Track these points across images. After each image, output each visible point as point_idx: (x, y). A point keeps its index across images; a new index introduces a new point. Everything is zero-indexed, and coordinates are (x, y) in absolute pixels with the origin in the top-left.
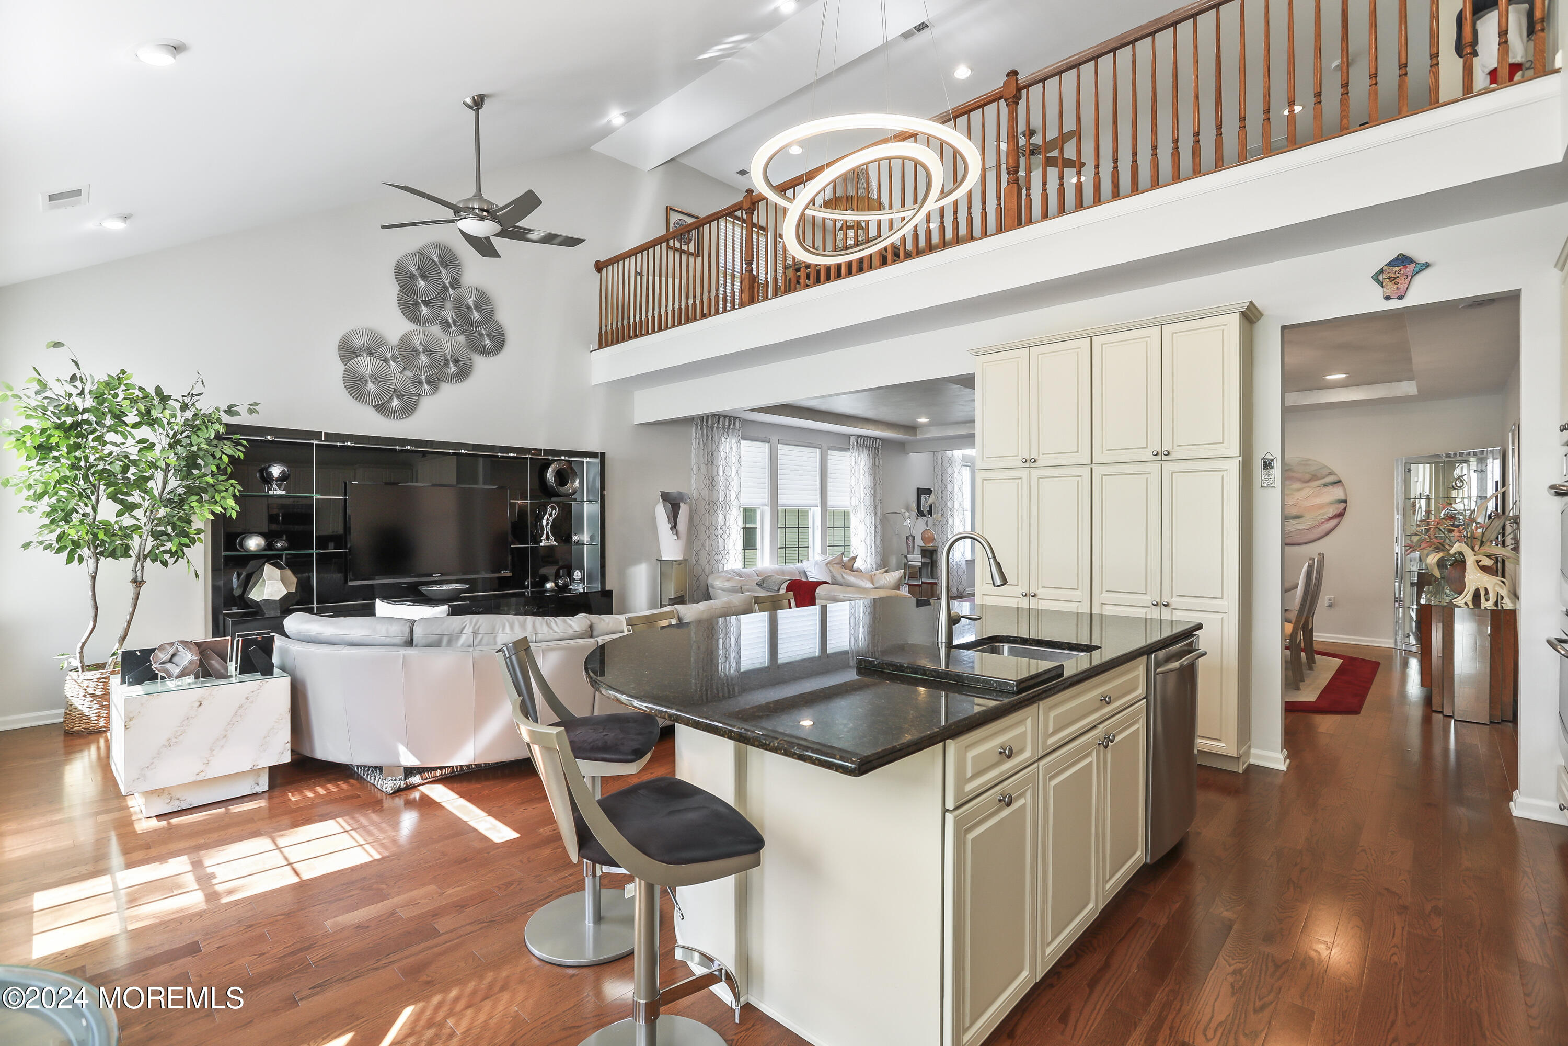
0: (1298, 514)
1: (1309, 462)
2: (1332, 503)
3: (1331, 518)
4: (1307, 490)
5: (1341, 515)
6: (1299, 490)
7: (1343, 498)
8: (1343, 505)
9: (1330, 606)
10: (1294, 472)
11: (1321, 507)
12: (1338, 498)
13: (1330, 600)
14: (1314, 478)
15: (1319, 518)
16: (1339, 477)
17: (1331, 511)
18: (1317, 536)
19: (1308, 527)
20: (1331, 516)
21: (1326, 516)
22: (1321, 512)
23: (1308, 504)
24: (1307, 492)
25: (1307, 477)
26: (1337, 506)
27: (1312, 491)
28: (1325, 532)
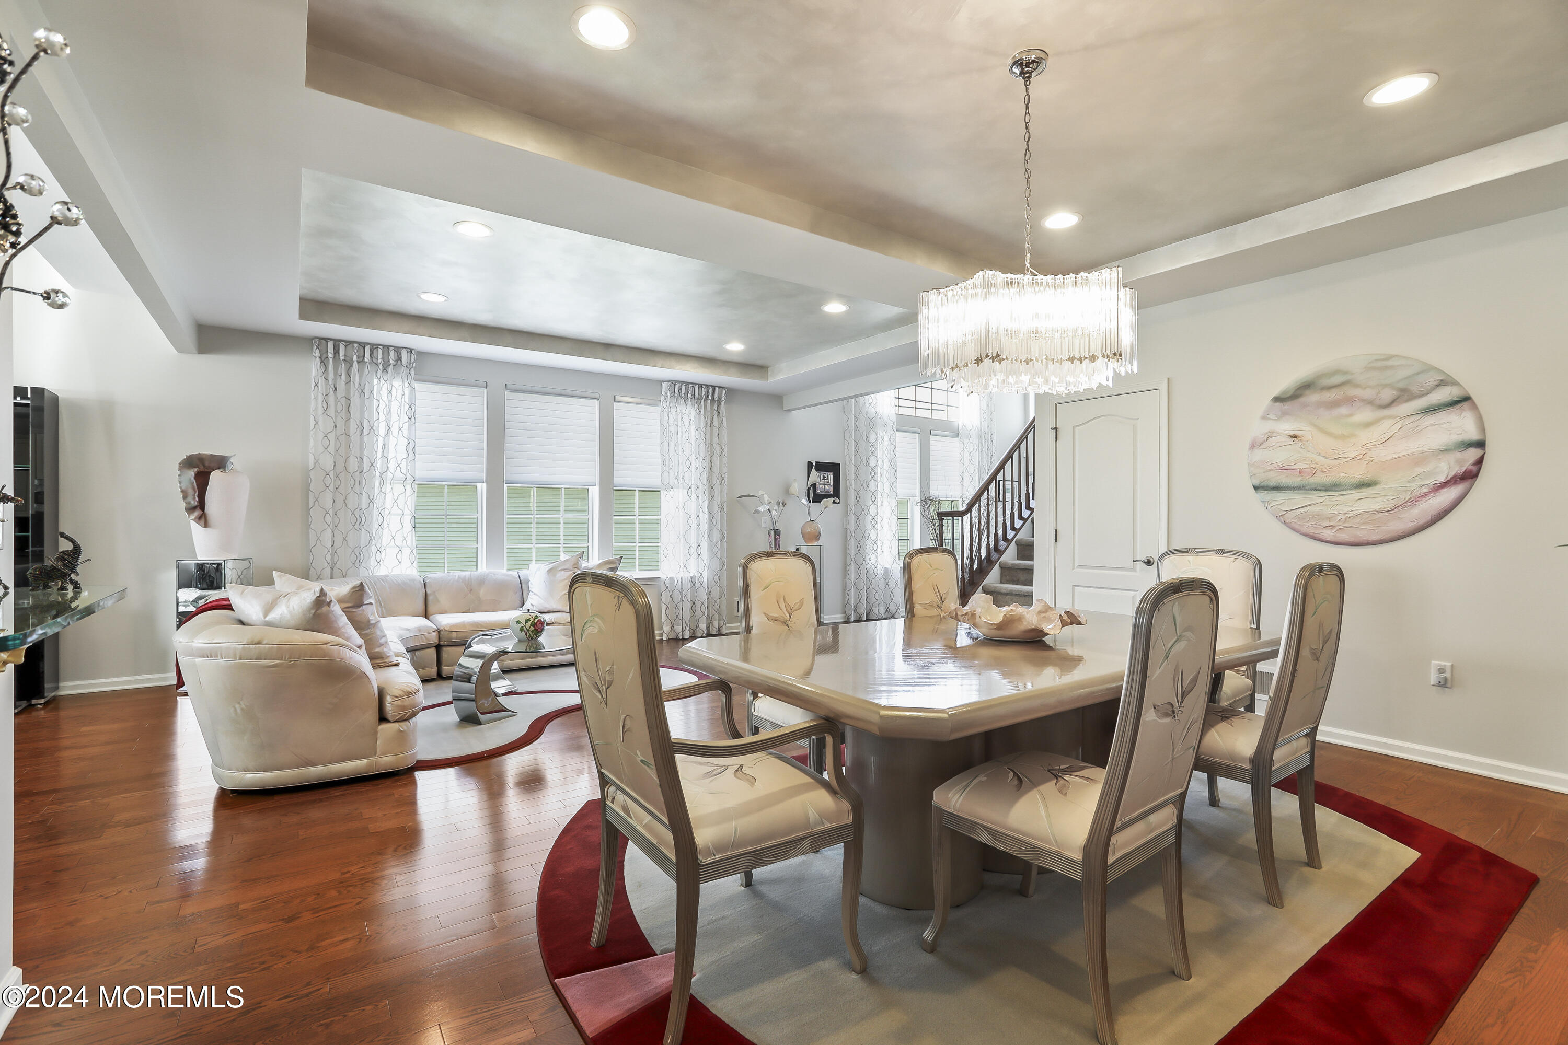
0: (1367, 477)
1: (1390, 363)
2: (1445, 450)
3: (1444, 485)
4: (1386, 424)
5: (1470, 476)
6: (1368, 425)
7: (1473, 434)
8: (1474, 454)
9: (1443, 684)
10: (1357, 386)
11: (1420, 459)
12: (1460, 438)
13: (1441, 670)
14: (1404, 394)
15: (1415, 485)
16: (1466, 391)
17: (1446, 468)
18: (1411, 525)
19: (1389, 506)
20: (1442, 478)
21: (1431, 481)
22: (1419, 470)
23: (1386, 454)
24: (1386, 427)
25: (1387, 395)
26: (1458, 455)
27: (1399, 425)
28: (1428, 518)
